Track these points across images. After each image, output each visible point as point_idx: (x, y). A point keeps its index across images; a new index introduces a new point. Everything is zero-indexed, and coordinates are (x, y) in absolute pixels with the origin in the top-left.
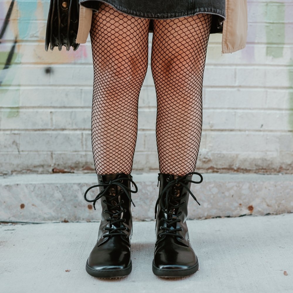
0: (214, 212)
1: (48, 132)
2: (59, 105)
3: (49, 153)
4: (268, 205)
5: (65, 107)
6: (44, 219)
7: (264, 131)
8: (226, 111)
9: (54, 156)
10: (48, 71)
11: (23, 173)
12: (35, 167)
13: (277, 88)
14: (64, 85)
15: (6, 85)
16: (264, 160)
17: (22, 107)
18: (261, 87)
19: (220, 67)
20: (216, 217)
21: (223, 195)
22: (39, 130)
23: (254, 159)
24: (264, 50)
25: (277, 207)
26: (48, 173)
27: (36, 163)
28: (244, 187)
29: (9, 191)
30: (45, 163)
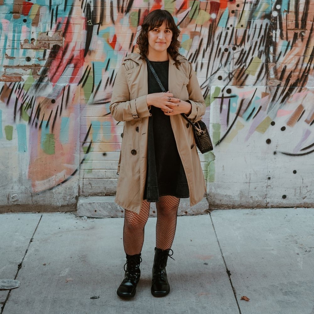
1: (104, 179)
2: (109, 168)
3: (104, 188)
4: (193, 211)
5: (111, 169)
6: (104, 216)
9: (106, 189)
10: (104, 154)
11: (93, 196)
14: (111, 160)
15: (87, 160)
17: (93, 169)
22: (100, 178)
25: (197, 212)
26: (103, 196)
27: (99, 192)
28: (183, 204)
29: (90, 205)
30: (102, 192)
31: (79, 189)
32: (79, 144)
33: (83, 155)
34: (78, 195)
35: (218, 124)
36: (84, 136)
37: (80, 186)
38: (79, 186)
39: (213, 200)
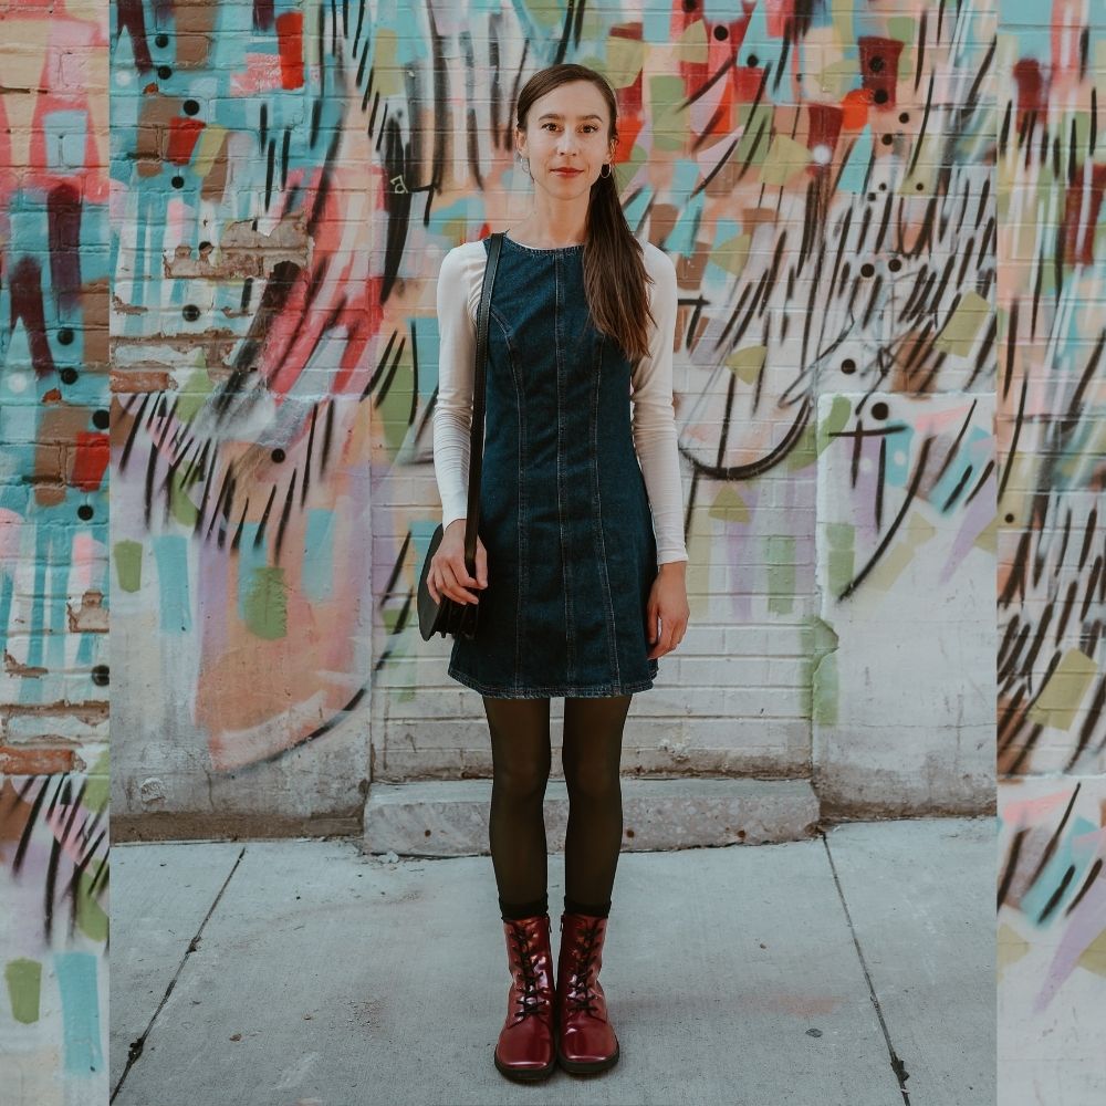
0: (691, 840)
1: (455, 722)
3: (458, 751)
4: (766, 830)
6: (457, 851)
7: (765, 718)
8: (711, 689)
9: (464, 755)
11: (420, 780)
12: (437, 770)
13: (783, 656)
15: (396, 657)
16: (765, 759)
17: (420, 687)
18: (761, 656)
19: (701, 628)
20: (694, 847)
21: (703, 816)
22: (443, 719)
23: (752, 757)
24: (766, 603)
25: (778, 833)
26: (456, 778)
27: (439, 764)
28: (732, 806)
29: (410, 812)
30: (453, 765)
31: (373, 755)
32: (368, 601)
33: (384, 640)
34: (368, 779)
35: (845, 525)
36: (387, 574)
37: (376, 748)
38: (372, 746)
39: (835, 789)
